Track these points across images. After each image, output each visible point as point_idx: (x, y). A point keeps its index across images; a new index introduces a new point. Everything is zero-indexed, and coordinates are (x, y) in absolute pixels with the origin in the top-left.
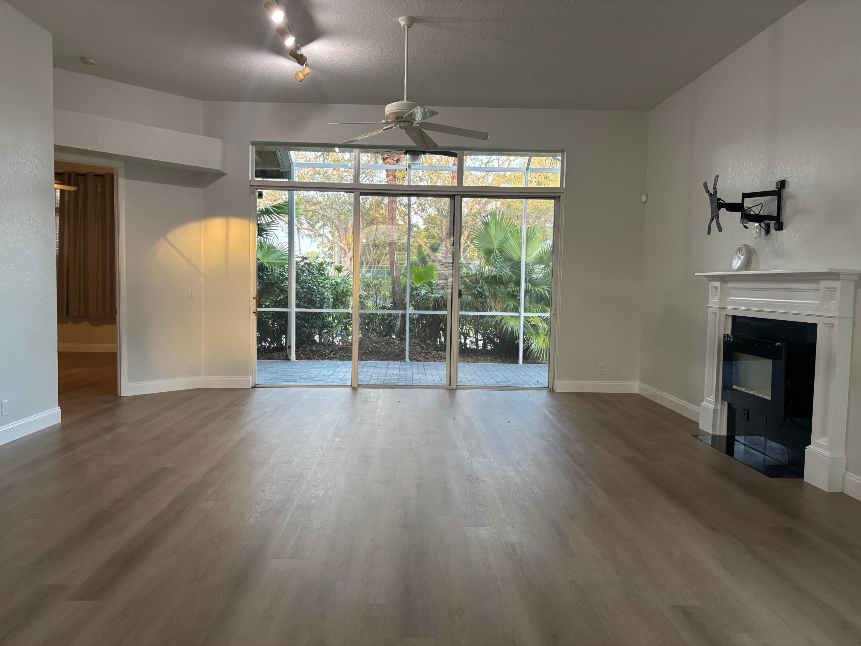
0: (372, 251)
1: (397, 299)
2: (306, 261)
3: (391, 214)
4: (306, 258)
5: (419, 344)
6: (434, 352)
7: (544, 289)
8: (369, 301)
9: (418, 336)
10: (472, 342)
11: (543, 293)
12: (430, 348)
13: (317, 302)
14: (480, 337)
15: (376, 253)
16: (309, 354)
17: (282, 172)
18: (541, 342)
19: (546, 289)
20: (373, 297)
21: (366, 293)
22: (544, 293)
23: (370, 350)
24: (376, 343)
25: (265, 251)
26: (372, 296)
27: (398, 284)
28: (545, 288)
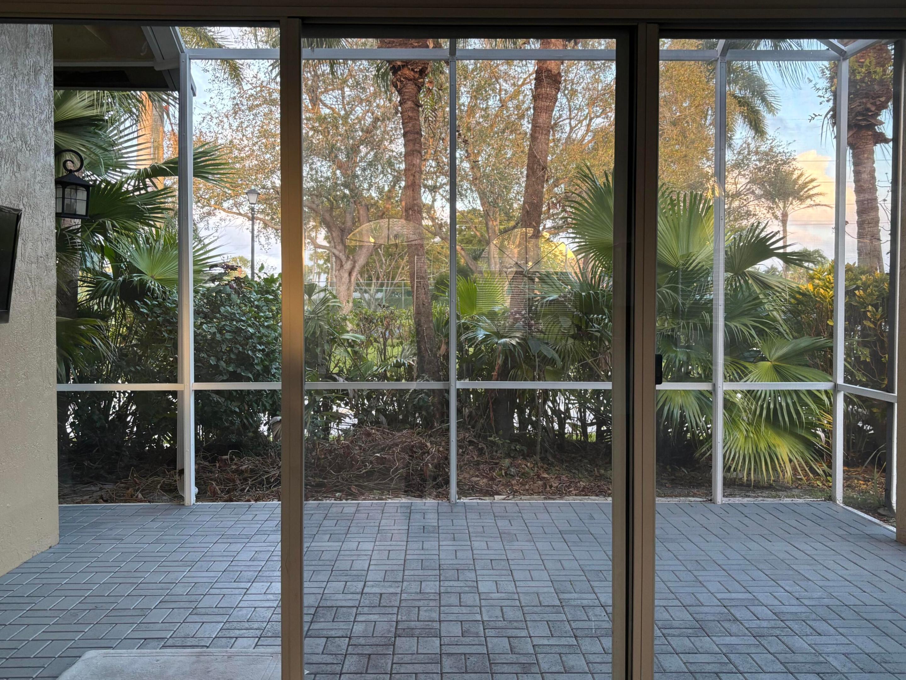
0: (384, 261)
1: (425, 347)
2: (235, 274)
3: (411, 178)
4: (233, 268)
5: (473, 442)
6: (507, 462)
7: (746, 325)
8: (370, 350)
9: (469, 424)
10: (574, 426)
11: (746, 333)
12: (496, 452)
13: (256, 361)
14: (590, 417)
15: (390, 265)
16: (234, 481)
17: (161, 71)
18: (742, 440)
19: (751, 325)
20: (378, 342)
21: (362, 337)
22: (749, 333)
23: (369, 467)
24: (383, 449)
25: (158, 255)
26: (376, 341)
27: (428, 317)
28: (749, 323)
